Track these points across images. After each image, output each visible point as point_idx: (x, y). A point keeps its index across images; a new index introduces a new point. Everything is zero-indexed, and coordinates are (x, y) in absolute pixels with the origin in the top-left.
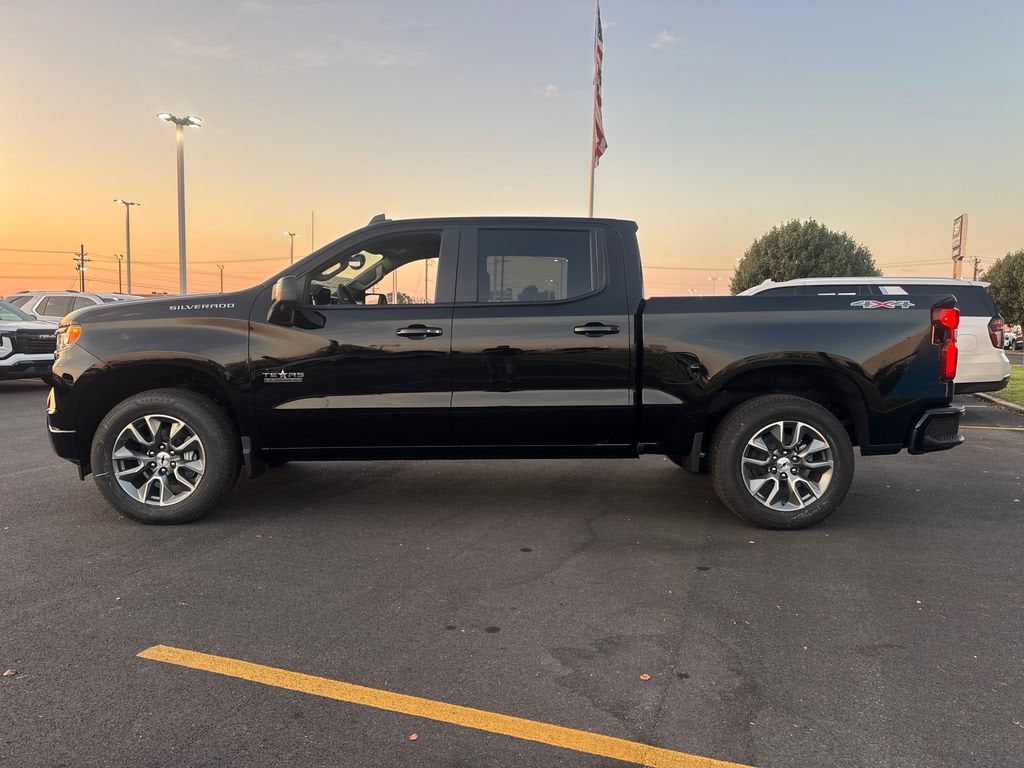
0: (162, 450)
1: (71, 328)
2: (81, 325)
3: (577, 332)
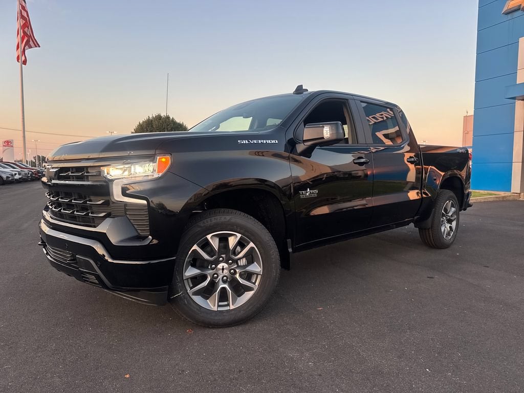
0: (221, 262)
1: (158, 157)
2: (171, 154)
3: (408, 161)
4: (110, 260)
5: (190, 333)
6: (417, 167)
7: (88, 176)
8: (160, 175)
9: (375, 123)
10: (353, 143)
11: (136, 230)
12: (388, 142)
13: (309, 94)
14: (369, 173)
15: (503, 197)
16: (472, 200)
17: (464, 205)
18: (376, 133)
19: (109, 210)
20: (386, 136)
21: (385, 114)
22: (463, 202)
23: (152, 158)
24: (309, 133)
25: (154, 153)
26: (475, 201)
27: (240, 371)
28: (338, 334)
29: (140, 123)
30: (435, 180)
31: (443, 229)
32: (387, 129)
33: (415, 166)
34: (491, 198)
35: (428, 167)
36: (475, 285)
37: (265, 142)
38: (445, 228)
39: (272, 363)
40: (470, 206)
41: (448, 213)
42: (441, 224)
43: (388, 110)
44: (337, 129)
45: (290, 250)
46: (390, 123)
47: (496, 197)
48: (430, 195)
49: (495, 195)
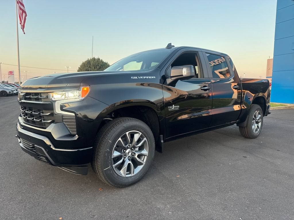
1: (82, 88)
2: (90, 86)
3: (233, 88)
4: (54, 149)
5: (101, 190)
6: (238, 91)
7: (41, 98)
8: (83, 98)
9: (214, 65)
10: (200, 78)
11: (69, 131)
12: (222, 77)
13: (176, 48)
14: (210, 95)
15: (289, 107)
16: (271, 109)
17: (266, 113)
18: (215, 71)
19: (53, 118)
20: (221, 73)
21: (220, 60)
22: (265, 111)
23: (78, 88)
24: (174, 72)
25: (79, 85)
26: (272, 109)
27: (128, 217)
28: (188, 193)
29: (83, 62)
30: (249, 98)
31: (253, 127)
32: (221, 68)
33: (237, 90)
34: (282, 107)
35: (245, 91)
36: (271, 162)
37: (147, 78)
38: (254, 127)
39: (147, 212)
40: (269, 113)
41: (256, 118)
42: (252, 124)
43: (222, 57)
44: (191, 69)
45: (162, 141)
46: (223, 65)
47: (285, 107)
48: (246, 107)
49: (285, 105)
